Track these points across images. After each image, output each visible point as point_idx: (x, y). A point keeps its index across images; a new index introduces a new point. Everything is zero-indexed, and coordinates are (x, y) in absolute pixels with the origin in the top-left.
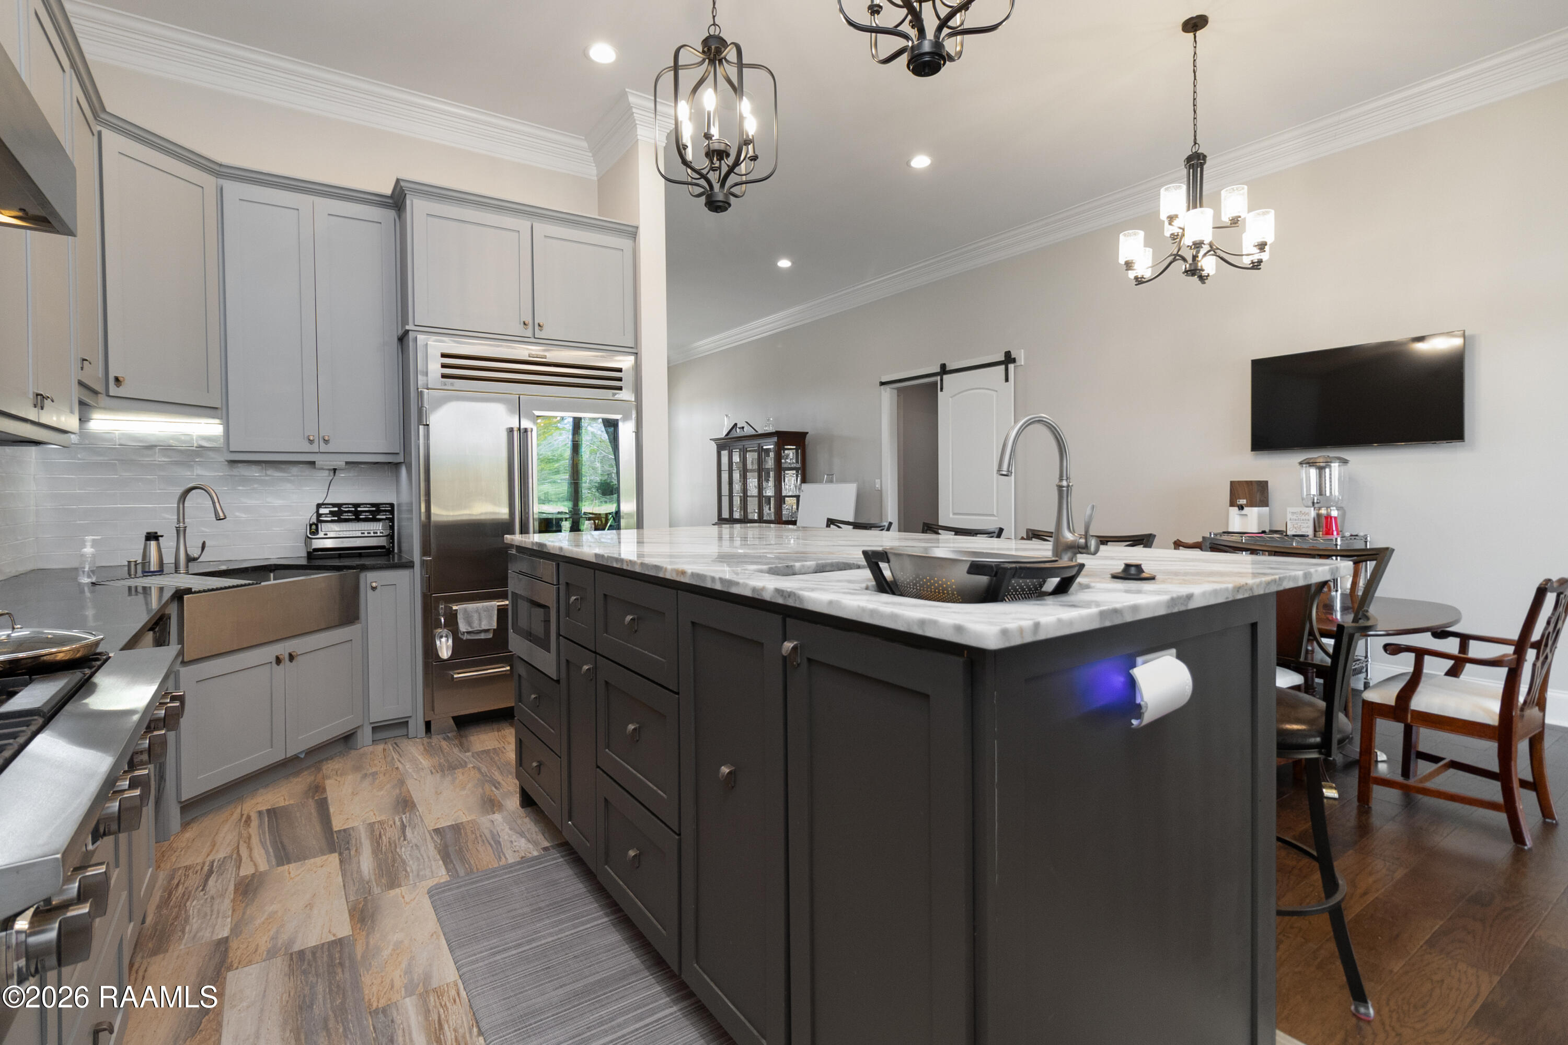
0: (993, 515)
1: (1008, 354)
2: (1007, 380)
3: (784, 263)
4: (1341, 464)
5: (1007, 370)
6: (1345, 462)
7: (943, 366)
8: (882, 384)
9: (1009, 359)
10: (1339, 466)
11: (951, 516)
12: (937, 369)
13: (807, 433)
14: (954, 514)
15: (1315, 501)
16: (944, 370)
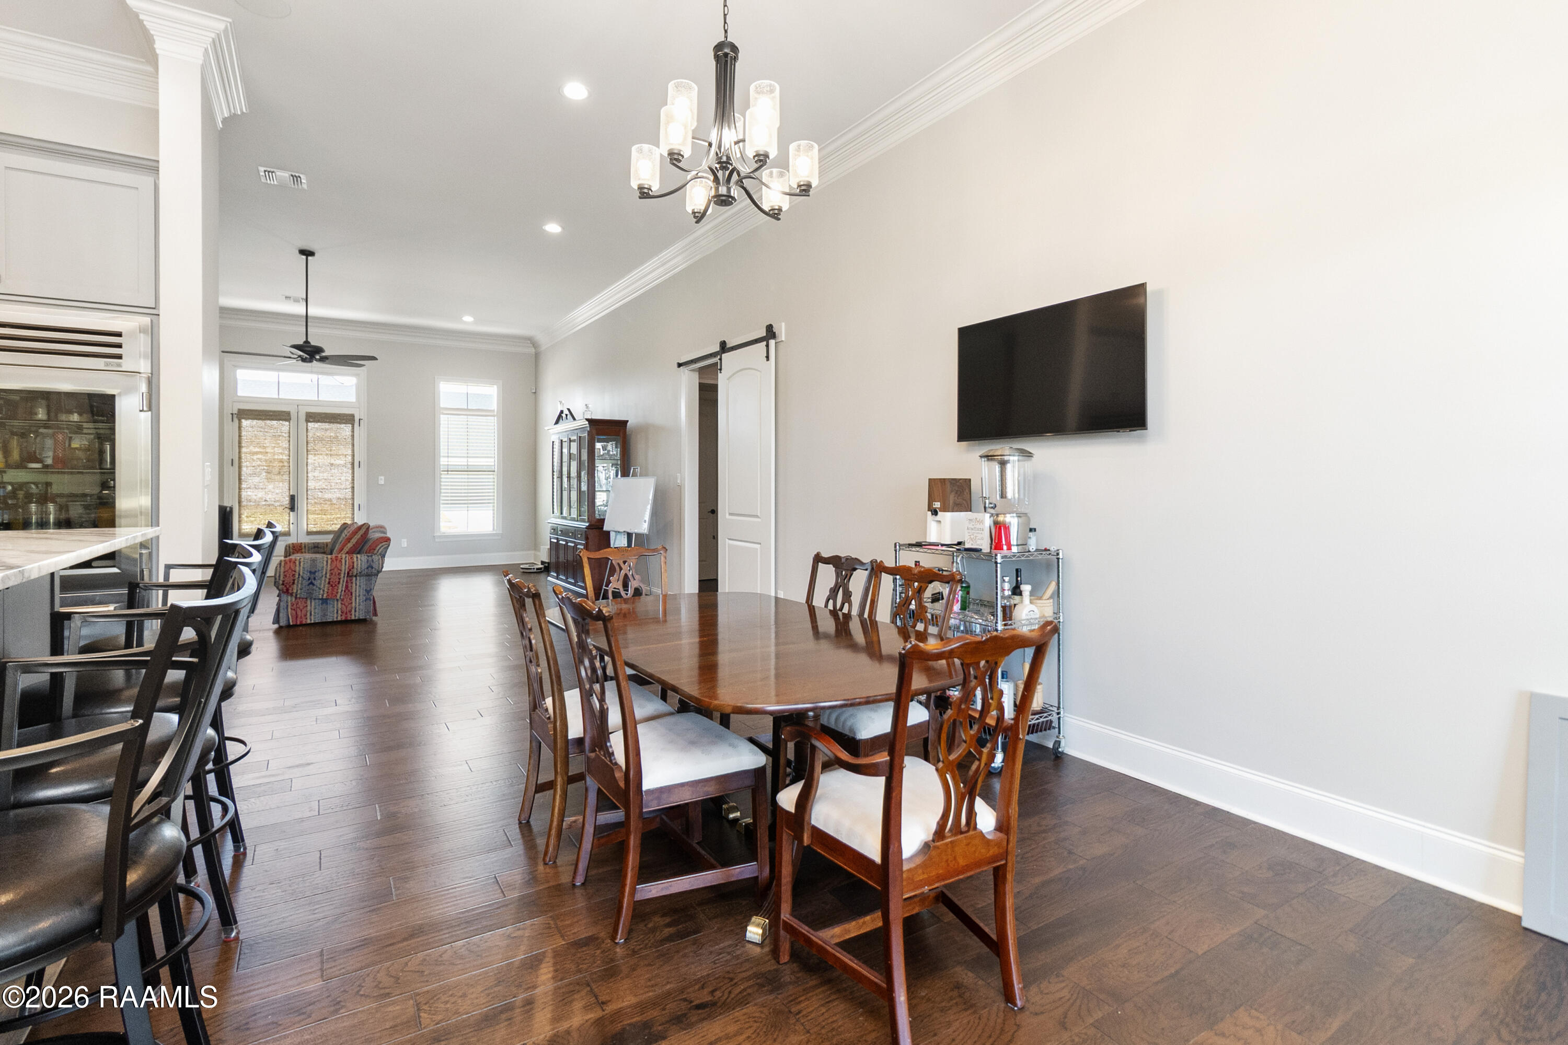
0: (757, 516)
1: (770, 328)
2: (768, 358)
3: (553, 228)
4: (1021, 458)
5: (767, 346)
6: (1028, 455)
7: (723, 344)
8: (680, 365)
9: (771, 333)
10: (1018, 461)
11: (727, 515)
12: (717, 348)
13: (627, 421)
14: (730, 514)
15: (987, 506)
16: (724, 348)
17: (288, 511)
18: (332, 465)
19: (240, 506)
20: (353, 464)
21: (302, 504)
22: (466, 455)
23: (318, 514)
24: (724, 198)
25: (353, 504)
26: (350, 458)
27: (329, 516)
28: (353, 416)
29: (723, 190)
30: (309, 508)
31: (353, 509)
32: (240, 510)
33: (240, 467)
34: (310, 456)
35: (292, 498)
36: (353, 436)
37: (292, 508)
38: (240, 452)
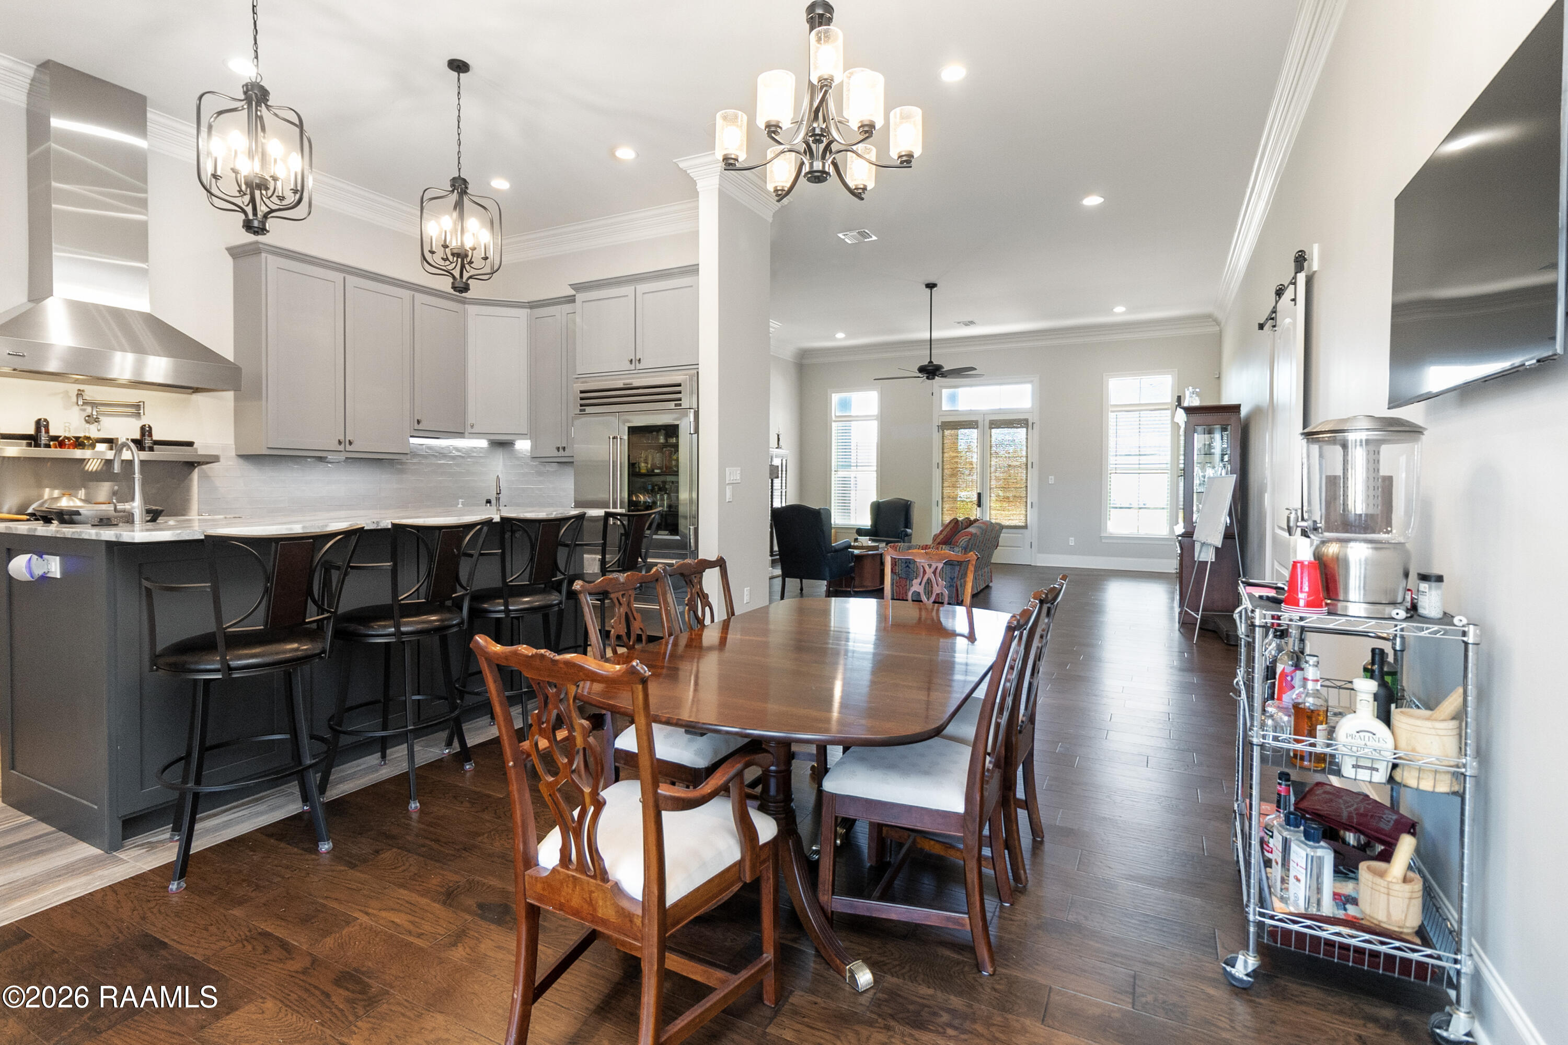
13: (1239, 405)
17: (976, 507)
18: (1010, 466)
19: (942, 501)
20: (1027, 465)
21: (985, 500)
22: (1138, 453)
23: (998, 510)
24: (819, 174)
25: (1026, 502)
26: (1025, 459)
27: (1007, 513)
28: (1027, 420)
29: (818, 165)
30: (992, 505)
31: (1026, 506)
32: (942, 504)
33: (943, 469)
34: (993, 459)
35: (979, 495)
36: (1027, 439)
37: (979, 505)
38: (943, 457)
